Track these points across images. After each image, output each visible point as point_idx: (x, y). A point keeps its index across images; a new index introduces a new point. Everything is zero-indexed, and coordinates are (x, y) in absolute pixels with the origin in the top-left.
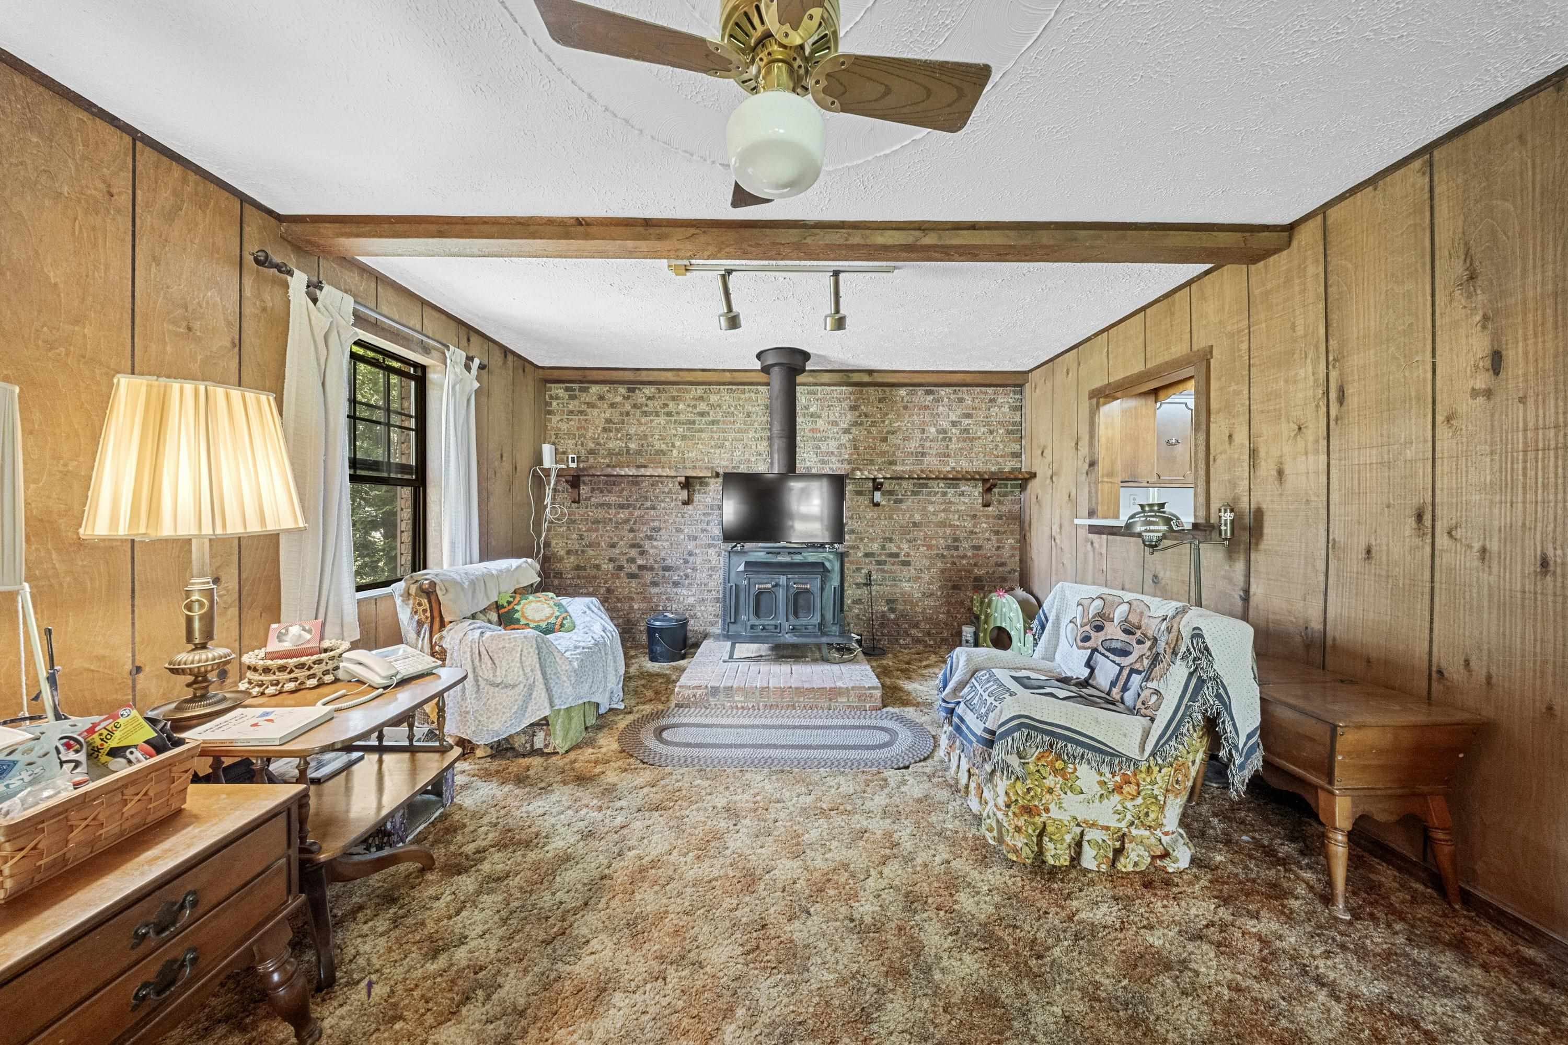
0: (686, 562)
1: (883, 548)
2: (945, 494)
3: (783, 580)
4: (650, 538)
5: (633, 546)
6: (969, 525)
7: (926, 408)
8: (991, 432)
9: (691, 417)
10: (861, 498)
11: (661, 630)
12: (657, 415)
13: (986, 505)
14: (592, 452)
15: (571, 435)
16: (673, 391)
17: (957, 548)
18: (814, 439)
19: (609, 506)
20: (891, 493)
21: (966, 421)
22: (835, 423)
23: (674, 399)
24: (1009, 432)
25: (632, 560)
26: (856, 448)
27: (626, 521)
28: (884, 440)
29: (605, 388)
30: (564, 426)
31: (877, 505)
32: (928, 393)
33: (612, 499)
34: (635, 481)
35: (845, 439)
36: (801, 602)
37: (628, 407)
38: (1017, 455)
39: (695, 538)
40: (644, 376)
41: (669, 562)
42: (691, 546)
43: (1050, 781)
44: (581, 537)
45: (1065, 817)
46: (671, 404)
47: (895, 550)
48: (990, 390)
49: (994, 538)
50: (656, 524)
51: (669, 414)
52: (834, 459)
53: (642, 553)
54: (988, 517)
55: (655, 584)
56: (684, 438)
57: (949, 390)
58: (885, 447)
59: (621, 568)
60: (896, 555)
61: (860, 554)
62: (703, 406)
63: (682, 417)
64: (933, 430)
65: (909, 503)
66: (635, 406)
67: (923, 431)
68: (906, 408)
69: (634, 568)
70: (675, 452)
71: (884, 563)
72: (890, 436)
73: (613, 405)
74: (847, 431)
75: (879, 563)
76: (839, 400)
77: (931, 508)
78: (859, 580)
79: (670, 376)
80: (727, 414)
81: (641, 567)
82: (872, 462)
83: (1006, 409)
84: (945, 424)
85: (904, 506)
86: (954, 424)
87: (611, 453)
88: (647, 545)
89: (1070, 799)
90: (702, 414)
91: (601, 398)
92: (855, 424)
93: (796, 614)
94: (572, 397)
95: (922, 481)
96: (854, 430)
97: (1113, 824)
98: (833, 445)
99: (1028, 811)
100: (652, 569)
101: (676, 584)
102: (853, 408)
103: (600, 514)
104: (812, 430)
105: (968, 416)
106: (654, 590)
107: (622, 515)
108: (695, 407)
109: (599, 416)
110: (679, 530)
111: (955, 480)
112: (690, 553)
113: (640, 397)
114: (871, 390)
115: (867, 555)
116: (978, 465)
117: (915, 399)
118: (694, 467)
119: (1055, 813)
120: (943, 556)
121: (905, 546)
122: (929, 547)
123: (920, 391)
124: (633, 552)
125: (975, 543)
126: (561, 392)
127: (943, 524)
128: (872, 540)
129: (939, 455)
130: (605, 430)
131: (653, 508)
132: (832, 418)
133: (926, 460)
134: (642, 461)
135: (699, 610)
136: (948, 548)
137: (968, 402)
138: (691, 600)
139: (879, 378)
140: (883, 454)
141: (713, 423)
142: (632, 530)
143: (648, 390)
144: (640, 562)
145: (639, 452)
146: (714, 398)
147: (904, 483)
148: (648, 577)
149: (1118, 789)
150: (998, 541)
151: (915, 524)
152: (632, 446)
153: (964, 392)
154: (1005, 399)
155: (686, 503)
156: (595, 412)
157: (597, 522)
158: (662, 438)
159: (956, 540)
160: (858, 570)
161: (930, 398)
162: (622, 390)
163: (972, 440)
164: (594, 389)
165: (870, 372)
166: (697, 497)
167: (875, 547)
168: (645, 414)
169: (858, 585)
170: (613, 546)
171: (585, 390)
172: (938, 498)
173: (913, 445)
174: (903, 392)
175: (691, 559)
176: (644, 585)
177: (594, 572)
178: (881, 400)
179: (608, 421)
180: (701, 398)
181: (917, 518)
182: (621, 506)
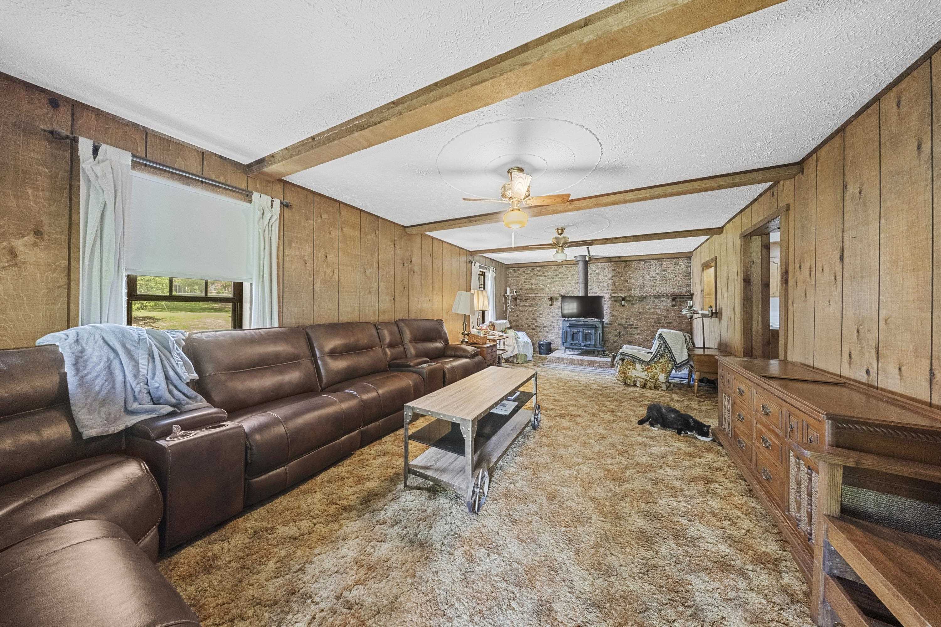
0: (551, 325)
1: (626, 322)
2: (654, 302)
3: (581, 330)
4: (539, 317)
5: (533, 319)
6: (665, 314)
7: (645, 268)
8: (676, 277)
9: (553, 276)
10: (617, 304)
11: (543, 345)
12: (541, 276)
13: (673, 306)
14: (521, 289)
15: (515, 284)
16: (547, 268)
17: (659, 323)
18: (598, 282)
19: (526, 306)
20: (629, 301)
21: (663, 273)
22: (606, 276)
23: (547, 271)
24: (685, 276)
25: (533, 324)
26: (615, 285)
27: (531, 311)
28: (627, 281)
29: (525, 269)
30: (512, 282)
31: (623, 306)
32: (646, 262)
33: (527, 304)
34: (534, 298)
35: (610, 282)
36: (588, 337)
37: (532, 274)
38: (689, 285)
39: (554, 317)
40: (537, 264)
41: (545, 325)
42: (552, 320)
43: (629, 367)
44: (518, 316)
45: (633, 375)
46: (546, 273)
47: (631, 323)
48: (675, 260)
49: (677, 319)
50: (541, 312)
51: (545, 276)
52: (606, 289)
53: (536, 322)
54: (674, 310)
55: (541, 332)
56: (550, 283)
57: (656, 261)
58: (627, 284)
59: (530, 326)
60: (632, 325)
61: (616, 324)
62: (557, 273)
63: (550, 277)
64: (648, 277)
65: (638, 305)
66: (534, 274)
67: (644, 277)
68: (636, 269)
69: (534, 326)
70: (547, 289)
71: (627, 328)
72: (629, 280)
73: (527, 274)
74: (610, 279)
75: (624, 328)
76: (607, 268)
77: (647, 307)
78: (616, 334)
79: (546, 264)
80: (565, 275)
81: (536, 326)
82: (621, 290)
83: (683, 267)
84: (653, 274)
85: (635, 306)
86: (658, 274)
87: (527, 289)
88: (538, 319)
89: (634, 371)
90: (556, 275)
91: (524, 272)
92: (614, 276)
93: (586, 341)
94: (515, 272)
95: (643, 298)
96: (614, 278)
97: (645, 378)
98: (605, 284)
99: (624, 373)
100: (540, 327)
101: (548, 332)
102: (613, 270)
103: (523, 309)
104: (597, 279)
105: (664, 270)
106: (541, 334)
107: (530, 309)
108: (554, 273)
109: (523, 278)
110: (548, 314)
111: (658, 297)
112: (552, 322)
113: (536, 271)
114: (621, 263)
115: (619, 325)
116: (669, 290)
117: (640, 265)
118: (554, 294)
119: (630, 374)
120: (653, 326)
121: (636, 322)
122: (647, 322)
123: (642, 262)
124: (534, 321)
125: (668, 321)
126: (512, 271)
127: (653, 313)
128: (621, 319)
129: (651, 286)
130: (525, 282)
131: (540, 307)
132: (605, 274)
133: (645, 288)
134: (536, 292)
135: (556, 341)
136: (655, 322)
137: (665, 265)
138: (553, 338)
139: (623, 259)
140: (626, 286)
141: (560, 278)
142: (533, 314)
143: (538, 269)
144: (536, 324)
145: (535, 289)
146: (560, 270)
147: (636, 298)
148: (538, 329)
149: (647, 370)
150: (679, 320)
151: (640, 313)
152: (533, 287)
153: (663, 262)
154: (682, 264)
155: (551, 305)
156: (522, 276)
157: (522, 311)
158: (543, 284)
159: (659, 319)
160: (616, 330)
161: (647, 264)
162: (530, 269)
163: (666, 280)
164: (521, 269)
165: (620, 257)
166: (554, 303)
167: (623, 321)
168: (537, 276)
169: (616, 336)
170: (527, 319)
171: (518, 270)
172: (651, 303)
173: (639, 283)
174: (634, 263)
175: (553, 324)
176: (537, 332)
177: (521, 327)
178: (625, 267)
179: (526, 279)
180: (556, 270)
181: (641, 311)
182: (530, 306)
